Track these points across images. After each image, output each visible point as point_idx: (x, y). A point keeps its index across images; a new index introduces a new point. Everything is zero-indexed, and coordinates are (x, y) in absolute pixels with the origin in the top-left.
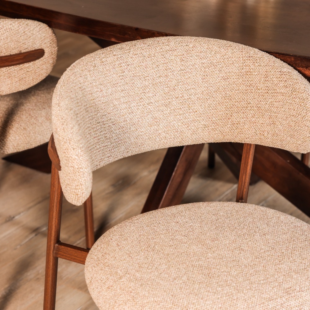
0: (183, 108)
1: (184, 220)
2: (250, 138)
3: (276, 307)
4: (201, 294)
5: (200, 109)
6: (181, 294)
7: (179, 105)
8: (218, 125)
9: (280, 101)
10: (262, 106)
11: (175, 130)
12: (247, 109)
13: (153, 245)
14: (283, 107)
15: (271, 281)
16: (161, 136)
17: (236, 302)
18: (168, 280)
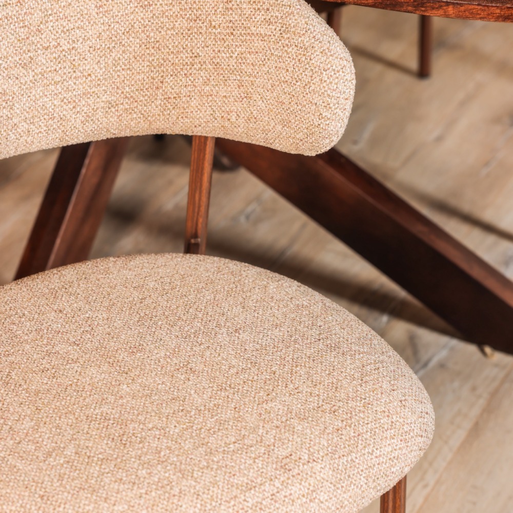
0: (61, 68)
1: (75, 305)
2: (202, 125)
3: (261, 503)
4: (104, 490)
5: (96, 70)
6: (60, 493)
7: (52, 64)
8: (136, 101)
9: (259, 51)
10: (223, 61)
11: (49, 115)
12: (193, 67)
13: (7, 371)
14: (264, 65)
15: (251, 442)
16: (18, 130)
17: (179, 501)
18: (34, 457)
